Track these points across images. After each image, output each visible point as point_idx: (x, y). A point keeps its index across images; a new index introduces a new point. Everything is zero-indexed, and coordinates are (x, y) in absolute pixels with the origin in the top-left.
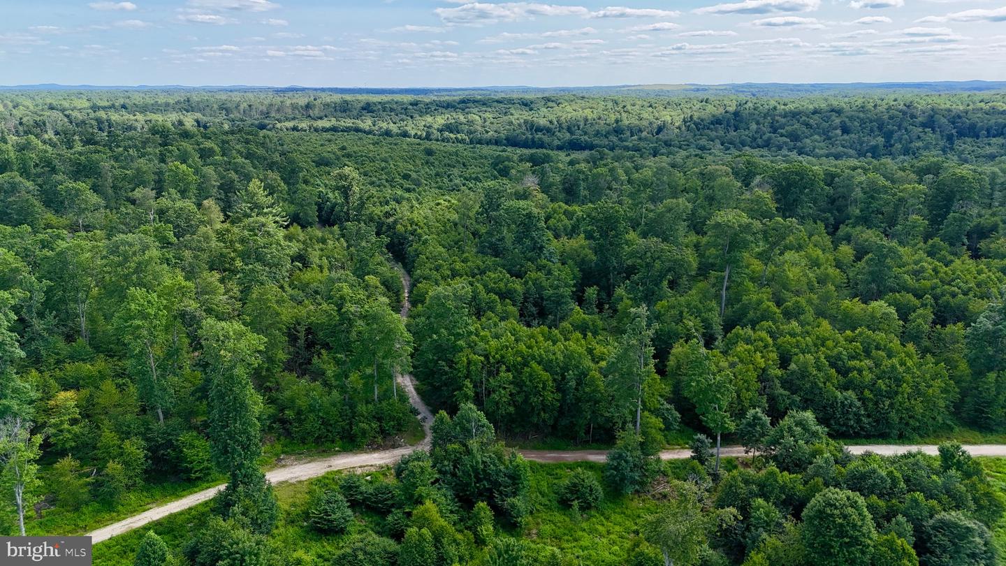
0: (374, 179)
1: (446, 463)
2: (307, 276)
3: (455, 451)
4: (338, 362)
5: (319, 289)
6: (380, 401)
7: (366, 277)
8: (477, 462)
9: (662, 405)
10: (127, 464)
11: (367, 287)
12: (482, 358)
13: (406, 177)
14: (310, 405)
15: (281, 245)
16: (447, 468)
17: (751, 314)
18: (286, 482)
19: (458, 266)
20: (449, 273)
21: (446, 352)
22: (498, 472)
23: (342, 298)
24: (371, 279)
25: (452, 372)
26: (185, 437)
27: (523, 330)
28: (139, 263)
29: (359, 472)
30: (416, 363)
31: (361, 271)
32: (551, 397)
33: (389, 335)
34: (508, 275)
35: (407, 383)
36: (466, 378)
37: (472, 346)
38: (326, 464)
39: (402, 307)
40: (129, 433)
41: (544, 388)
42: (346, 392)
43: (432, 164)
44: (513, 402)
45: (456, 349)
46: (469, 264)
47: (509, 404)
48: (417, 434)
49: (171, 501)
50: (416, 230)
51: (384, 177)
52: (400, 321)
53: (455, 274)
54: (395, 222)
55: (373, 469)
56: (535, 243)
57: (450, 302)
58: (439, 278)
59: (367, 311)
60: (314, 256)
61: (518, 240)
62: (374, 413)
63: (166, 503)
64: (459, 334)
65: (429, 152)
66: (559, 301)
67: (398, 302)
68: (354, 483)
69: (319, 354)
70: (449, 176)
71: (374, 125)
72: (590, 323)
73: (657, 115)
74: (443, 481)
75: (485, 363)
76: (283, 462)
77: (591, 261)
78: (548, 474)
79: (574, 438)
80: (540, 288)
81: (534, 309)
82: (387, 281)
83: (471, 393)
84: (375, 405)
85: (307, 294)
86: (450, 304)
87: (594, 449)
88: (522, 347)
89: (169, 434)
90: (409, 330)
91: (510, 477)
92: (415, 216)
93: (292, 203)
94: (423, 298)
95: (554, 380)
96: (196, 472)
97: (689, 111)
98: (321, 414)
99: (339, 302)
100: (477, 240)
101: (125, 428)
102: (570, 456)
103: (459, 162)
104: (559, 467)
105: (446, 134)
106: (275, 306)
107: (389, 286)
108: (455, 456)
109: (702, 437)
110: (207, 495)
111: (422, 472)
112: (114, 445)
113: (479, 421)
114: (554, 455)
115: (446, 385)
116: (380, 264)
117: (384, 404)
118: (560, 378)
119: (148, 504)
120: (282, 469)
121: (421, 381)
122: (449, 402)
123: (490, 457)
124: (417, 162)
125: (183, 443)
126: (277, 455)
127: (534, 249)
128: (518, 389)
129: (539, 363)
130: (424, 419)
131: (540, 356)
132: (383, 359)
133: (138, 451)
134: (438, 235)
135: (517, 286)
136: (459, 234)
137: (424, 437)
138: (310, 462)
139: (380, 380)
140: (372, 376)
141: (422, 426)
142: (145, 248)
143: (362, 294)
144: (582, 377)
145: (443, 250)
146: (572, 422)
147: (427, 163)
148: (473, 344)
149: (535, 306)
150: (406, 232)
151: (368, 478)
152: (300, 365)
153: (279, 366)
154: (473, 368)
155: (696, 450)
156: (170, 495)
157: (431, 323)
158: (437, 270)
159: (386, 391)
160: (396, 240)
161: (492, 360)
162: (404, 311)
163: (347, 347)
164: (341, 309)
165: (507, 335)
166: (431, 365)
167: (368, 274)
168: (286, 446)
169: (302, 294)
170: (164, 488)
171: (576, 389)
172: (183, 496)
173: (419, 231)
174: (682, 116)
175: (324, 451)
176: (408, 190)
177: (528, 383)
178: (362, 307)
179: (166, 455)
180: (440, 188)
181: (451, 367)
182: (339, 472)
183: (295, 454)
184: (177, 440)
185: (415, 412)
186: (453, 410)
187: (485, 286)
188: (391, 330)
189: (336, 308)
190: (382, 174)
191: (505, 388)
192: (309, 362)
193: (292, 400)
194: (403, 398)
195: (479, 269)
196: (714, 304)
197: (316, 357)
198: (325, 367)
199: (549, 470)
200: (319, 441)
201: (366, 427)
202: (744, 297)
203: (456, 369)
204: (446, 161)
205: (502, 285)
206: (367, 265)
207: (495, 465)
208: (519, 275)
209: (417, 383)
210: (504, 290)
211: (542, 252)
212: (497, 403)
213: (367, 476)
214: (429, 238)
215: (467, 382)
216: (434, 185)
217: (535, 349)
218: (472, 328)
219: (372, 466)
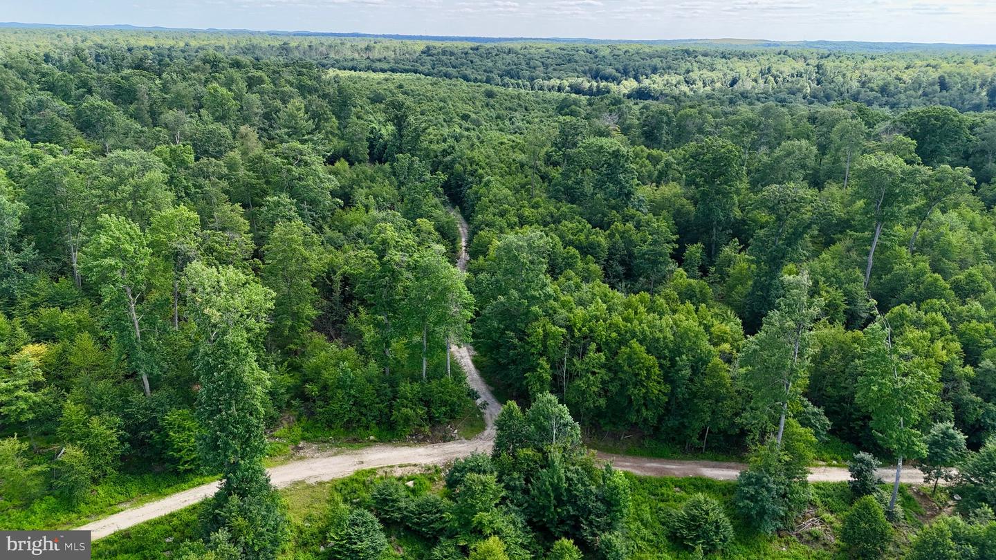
0: (431, 118)
1: (516, 475)
2: (350, 216)
3: (527, 458)
4: (378, 325)
5: (363, 233)
6: (429, 379)
7: (418, 220)
8: (559, 478)
9: (806, 407)
10: (92, 450)
11: (418, 232)
12: (564, 330)
13: (465, 117)
14: (340, 380)
15: (319, 178)
16: (517, 483)
17: (910, 288)
18: (302, 482)
19: (527, 212)
20: (517, 220)
21: (515, 319)
22: (588, 493)
23: (384, 242)
24: (424, 223)
25: (522, 347)
26: (173, 416)
27: (618, 296)
28: (137, 187)
29: (399, 473)
30: (478, 331)
31: (413, 213)
32: (656, 389)
33: (443, 293)
34: (589, 226)
35: (463, 355)
36: (541, 355)
37: (550, 314)
38: (357, 459)
39: (459, 258)
40: (101, 407)
41: (648, 378)
42: (386, 365)
43: (493, 107)
44: (605, 392)
45: (529, 317)
46: (540, 210)
47: (599, 395)
48: (475, 425)
49: (150, 500)
50: (477, 170)
51: (442, 117)
52: (457, 275)
53: (523, 222)
54: (453, 161)
55: (417, 471)
56: (621, 188)
57: (525, 255)
58: (505, 225)
59: (417, 261)
60: (360, 194)
61: (600, 185)
62: (420, 395)
63: (142, 502)
64: (533, 297)
65: (490, 95)
66: (655, 261)
67: (454, 252)
68: (391, 494)
69: (356, 313)
70: (510, 119)
71: (433, 69)
72: (697, 290)
73: (731, 66)
74: (512, 502)
75: (568, 337)
76: (302, 453)
77: (688, 213)
78: (650, 493)
79: (682, 443)
80: (629, 243)
81: (620, 269)
82: (442, 226)
83: (547, 376)
84: (423, 384)
85: (349, 237)
86: (525, 257)
87: (709, 459)
88: (617, 319)
89: (153, 410)
90: (469, 289)
91: (603, 501)
92: (475, 154)
93: (342, 138)
94: (484, 249)
95: (661, 366)
96: (186, 462)
97: (767, 63)
98: (352, 392)
99: (381, 247)
100: (546, 184)
101: (95, 399)
102: (678, 469)
103: (520, 105)
104: (663, 483)
105: (507, 79)
106: (301, 248)
107: (446, 234)
108: (528, 465)
109: (867, 456)
110: (198, 495)
111: (484, 491)
112: (79, 421)
113: (562, 418)
114: (654, 465)
115: (514, 362)
116: (435, 206)
117: (434, 383)
118: (668, 364)
119: (121, 502)
120: (299, 463)
121: (480, 352)
122: (518, 385)
123: (577, 472)
124: (477, 103)
125: (171, 424)
126: (295, 442)
127: (620, 195)
128: (612, 375)
129: (641, 343)
130: (485, 405)
131: (643, 332)
132: (435, 324)
133: (108, 432)
134: (502, 176)
135: (601, 239)
136: (526, 177)
137: (483, 427)
138: (336, 454)
139: (430, 352)
140: (420, 345)
141: (481, 414)
142: (146, 168)
143: (411, 239)
144: (700, 363)
145: (509, 192)
146: (682, 424)
147: (487, 105)
148: (551, 312)
149: (621, 265)
150: (465, 172)
151: (410, 484)
152: (332, 325)
153: (306, 324)
154: (551, 342)
155: (857, 473)
156: (151, 492)
157: (497, 281)
158: (502, 216)
159: (438, 365)
160: (453, 182)
161: (577, 334)
162: (461, 262)
163: (391, 306)
164: (383, 257)
165: (597, 302)
166: (495, 336)
167: (421, 216)
168: (307, 430)
169: (343, 237)
170: (144, 481)
171: (691, 380)
172: (167, 495)
173: (480, 171)
174: (759, 68)
175: (355, 440)
176: (467, 130)
177: (626, 368)
178: (411, 256)
179: (147, 438)
180: (501, 130)
181: (521, 339)
182: (373, 472)
183: (318, 442)
184: (164, 420)
185: (473, 395)
186: (525, 399)
187: (562, 237)
188: (446, 289)
189: (375, 255)
190: (439, 114)
191: (594, 373)
192: (343, 321)
193: (317, 371)
194: (458, 375)
195: (552, 217)
196: (858, 272)
197: (352, 315)
198: (363, 328)
199: (652, 488)
200: (348, 426)
201: (409, 412)
202: (896, 267)
203: (528, 343)
204: (508, 104)
205: (582, 237)
206: (419, 207)
207: (584, 484)
208: (603, 225)
209: (475, 353)
210: (585, 244)
211: (629, 199)
212: (584, 392)
213: (409, 480)
214: (492, 179)
215: (543, 361)
216: (494, 127)
217: (636, 322)
218: (549, 290)
219: (415, 465)
